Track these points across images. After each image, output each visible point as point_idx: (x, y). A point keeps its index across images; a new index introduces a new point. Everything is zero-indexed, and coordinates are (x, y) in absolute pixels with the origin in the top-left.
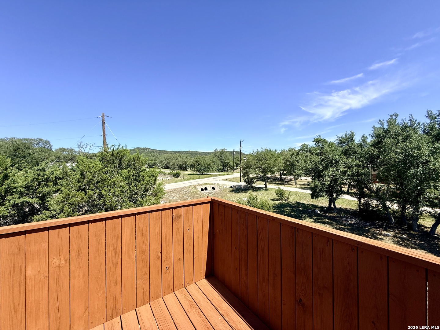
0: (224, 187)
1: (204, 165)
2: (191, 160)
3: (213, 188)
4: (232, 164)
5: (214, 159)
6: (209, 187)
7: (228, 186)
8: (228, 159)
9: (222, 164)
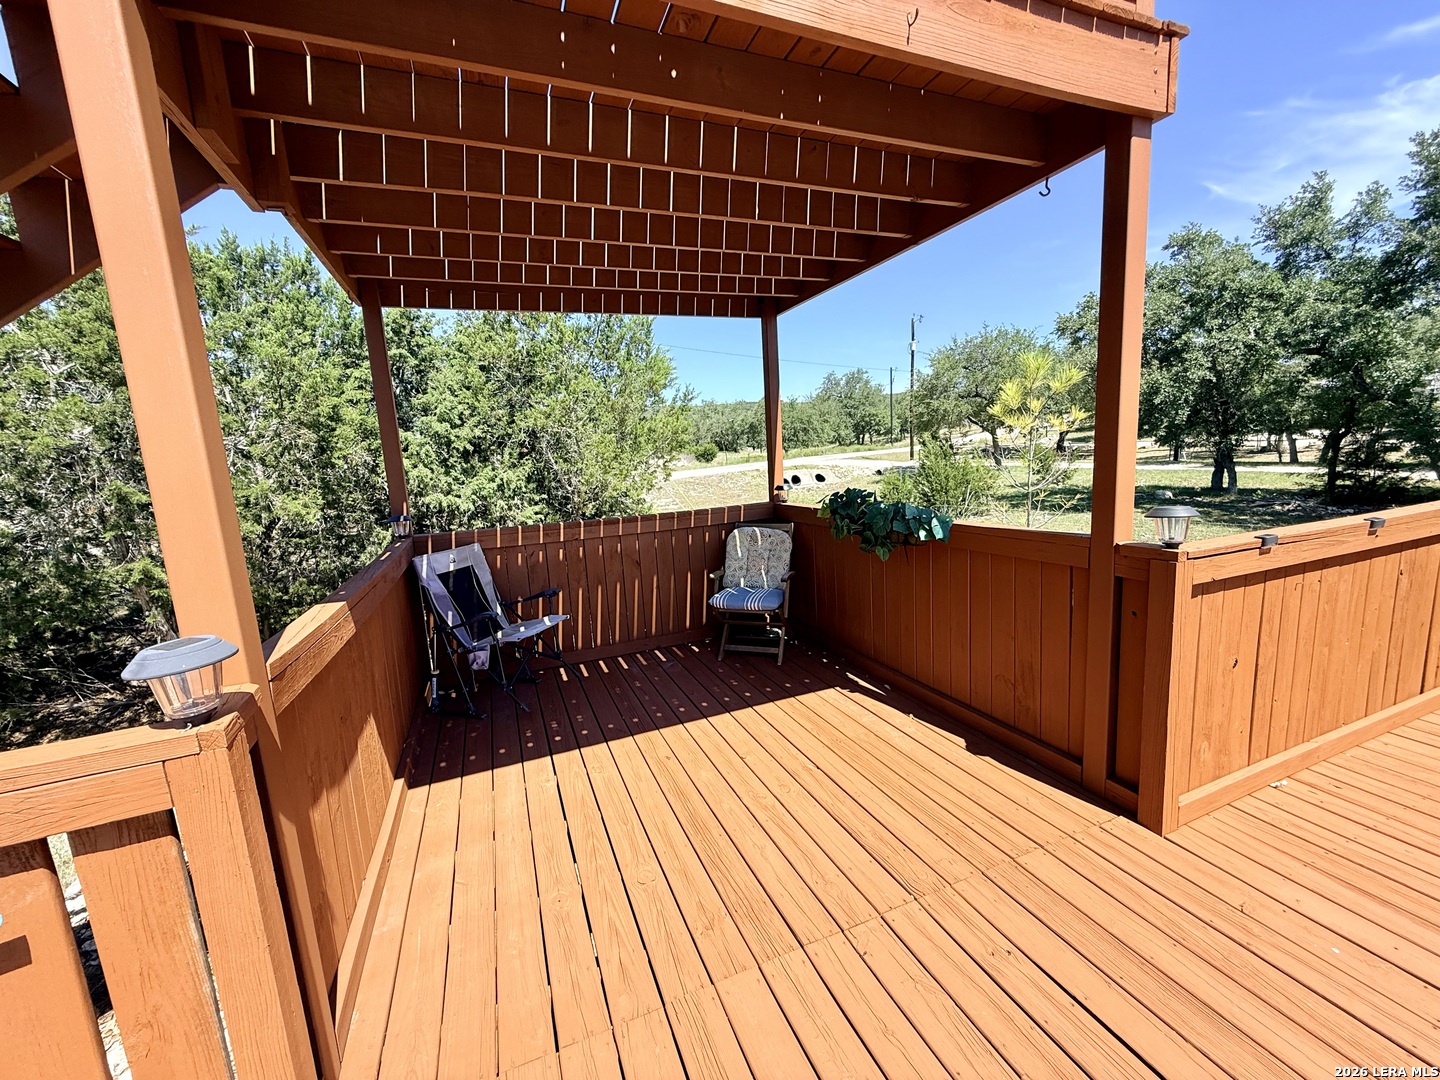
0: (855, 474)
1: (792, 423)
2: (749, 412)
3: (820, 478)
4: (888, 420)
5: (825, 407)
6: (805, 474)
7: (866, 471)
8: (872, 404)
9: (850, 422)
